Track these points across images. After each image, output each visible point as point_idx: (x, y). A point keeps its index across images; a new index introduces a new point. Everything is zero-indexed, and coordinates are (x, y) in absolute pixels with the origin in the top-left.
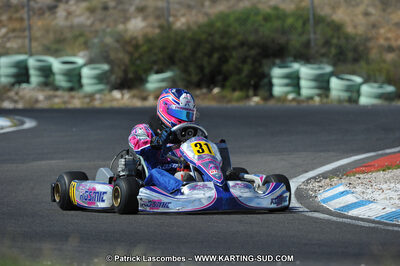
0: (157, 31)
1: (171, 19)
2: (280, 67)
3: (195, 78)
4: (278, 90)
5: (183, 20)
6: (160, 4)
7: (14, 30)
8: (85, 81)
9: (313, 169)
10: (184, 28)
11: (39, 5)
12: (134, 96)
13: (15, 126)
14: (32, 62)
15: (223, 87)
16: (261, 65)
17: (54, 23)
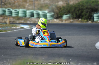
0: (66, 5)
1: (69, 2)
2: (96, 14)
3: (75, 16)
4: (95, 20)
5: (72, 2)
7: (30, 4)
8: (48, 17)
10: (72, 4)
12: (60, 21)
13: (31, 27)
14: (35, 12)
15: (82, 18)
16: (91, 13)
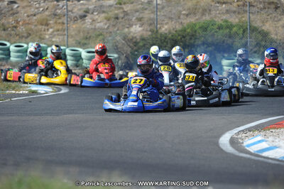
5: (166, 27)
6: (152, 16)
7: (58, 30)
9: (243, 125)
10: (167, 32)
11: (75, 15)
13: (55, 91)
14: (68, 51)
16: (215, 57)
17: (84, 26)
